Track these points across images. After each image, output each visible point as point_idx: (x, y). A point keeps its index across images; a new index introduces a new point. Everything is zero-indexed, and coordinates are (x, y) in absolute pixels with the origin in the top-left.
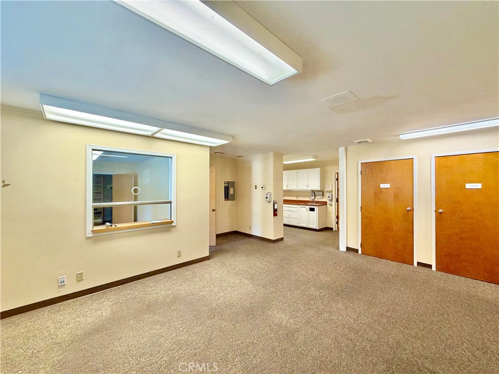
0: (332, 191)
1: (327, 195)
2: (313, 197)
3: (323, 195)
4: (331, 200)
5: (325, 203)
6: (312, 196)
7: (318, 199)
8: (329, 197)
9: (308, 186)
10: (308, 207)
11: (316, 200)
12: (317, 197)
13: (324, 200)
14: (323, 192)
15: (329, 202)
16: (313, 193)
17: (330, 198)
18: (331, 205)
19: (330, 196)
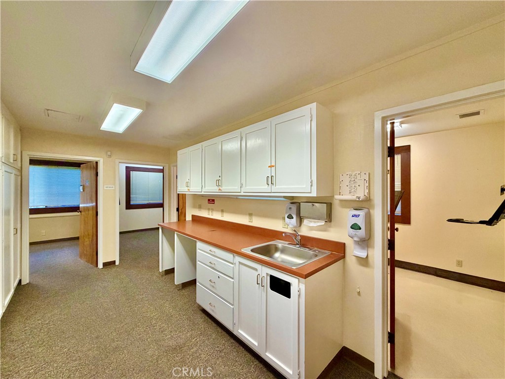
0: (368, 200)
1: (346, 216)
2: (294, 221)
3: (329, 217)
4: (365, 242)
5: (338, 251)
6: (290, 217)
7: (312, 229)
8: (355, 227)
9: (271, 180)
10: (266, 272)
11: (305, 231)
12: (306, 222)
13: (333, 235)
14: (330, 206)
15: (354, 251)
16: (294, 208)
17: (362, 233)
18: (364, 262)
19: (360, 221)
